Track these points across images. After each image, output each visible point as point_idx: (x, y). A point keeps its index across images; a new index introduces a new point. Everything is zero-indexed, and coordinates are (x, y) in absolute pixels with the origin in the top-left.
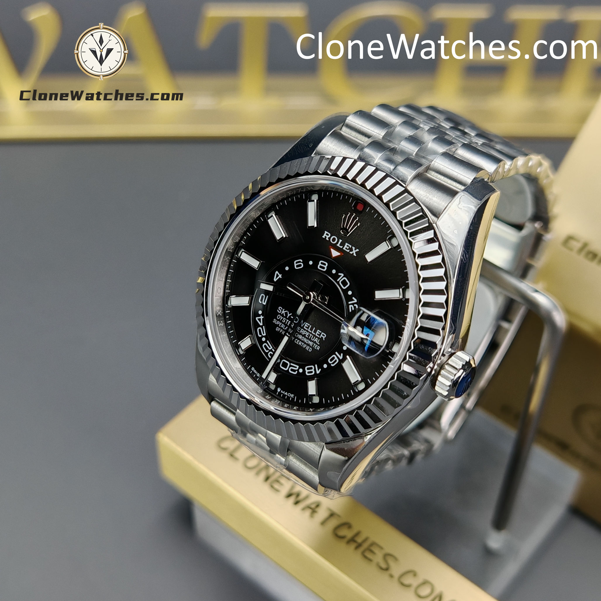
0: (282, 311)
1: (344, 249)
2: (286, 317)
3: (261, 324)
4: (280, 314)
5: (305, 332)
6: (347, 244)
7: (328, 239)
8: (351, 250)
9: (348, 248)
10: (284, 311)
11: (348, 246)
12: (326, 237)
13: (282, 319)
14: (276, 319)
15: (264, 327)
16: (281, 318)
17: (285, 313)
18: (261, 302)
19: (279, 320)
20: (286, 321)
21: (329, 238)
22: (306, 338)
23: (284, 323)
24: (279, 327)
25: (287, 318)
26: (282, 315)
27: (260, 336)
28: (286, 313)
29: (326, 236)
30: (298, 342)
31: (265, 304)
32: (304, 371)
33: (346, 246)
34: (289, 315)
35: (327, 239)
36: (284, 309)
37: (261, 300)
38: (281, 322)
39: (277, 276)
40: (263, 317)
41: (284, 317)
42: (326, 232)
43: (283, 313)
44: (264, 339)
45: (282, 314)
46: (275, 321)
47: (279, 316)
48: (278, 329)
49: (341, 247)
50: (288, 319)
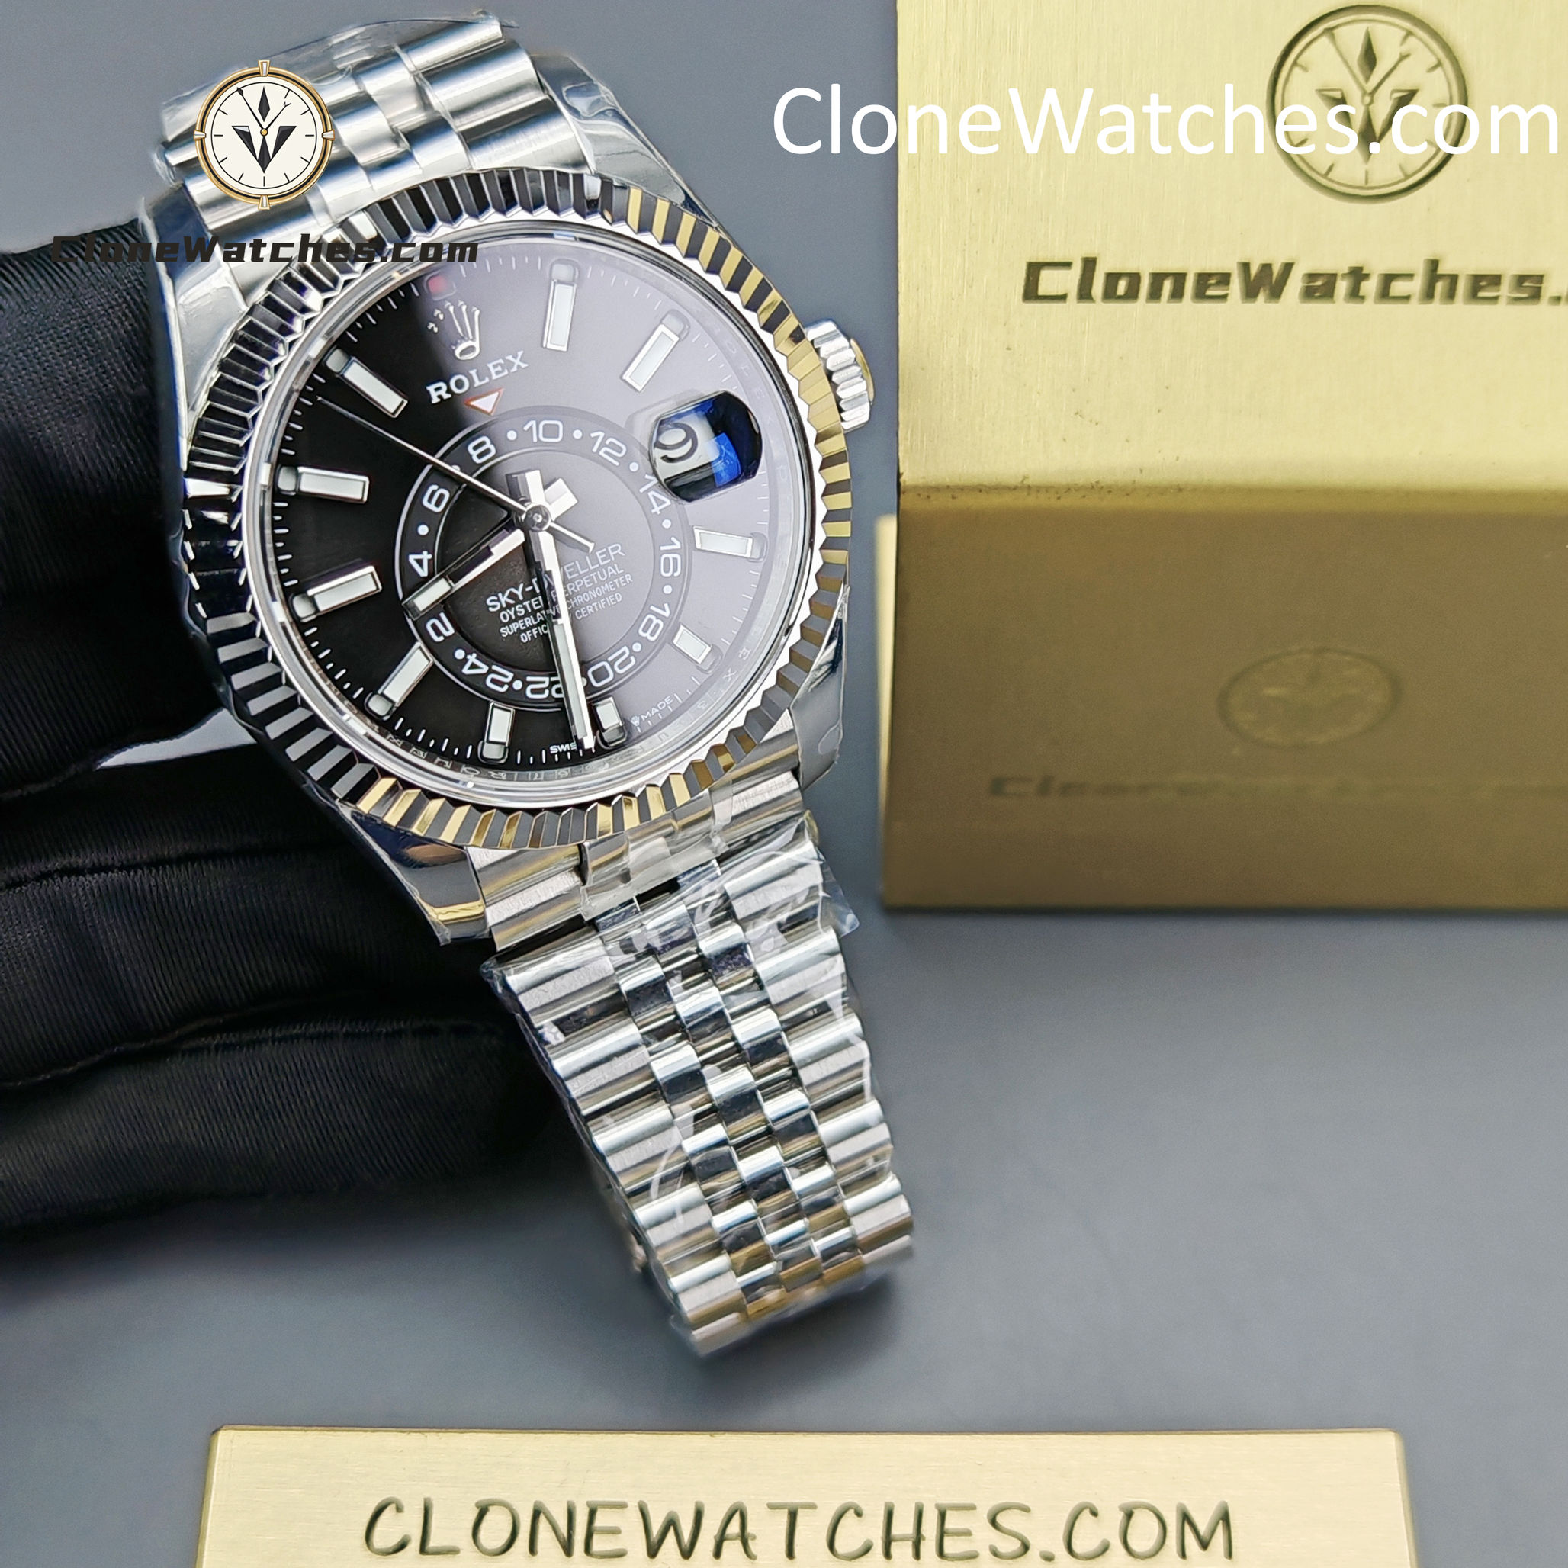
0: (499, 600)
1: (495, 377)
2: (518, 602)
3: (485, 669)
4: (502, 609)
5: (579, 583)
6: (490, 366)
7: (449, 396)
8: (508, 365)
9: (499, 368)
10: (503, 596)
11: (495, 366)
12: (440, 397)
13: (516, 612)
14: (505, 625)
15: (494, 667)
16: (512, 613)
17: (508, 597)
18: (441, 638)
19: (511, 621)
20: (525, 607)
21: (449, 391)
22: (590, 588)
23: (527, 615)
24: (525, 631)
25: (521, 602)
26: (509, 606)
27: (506, 687)
28: (512, 596)
29: (439, 393)
30: (583, 612)
31: (452, 631)
32: (643, 641)
33: (493, 371)
34: (519, 593)
35: (446, 396)
36: (500, 595)
37: (439, 633)
38: (517, 618)
39: (420, 562)
40: (475, 655)
41: (514, 605)
42: (431, 389)
43: (506, 602)
44: (518, 685)
45: (504, 605)
46: (505, 632)
47: (504, 616)
48: (525, 637)
49: (487, 380)
50: (524, 600)
